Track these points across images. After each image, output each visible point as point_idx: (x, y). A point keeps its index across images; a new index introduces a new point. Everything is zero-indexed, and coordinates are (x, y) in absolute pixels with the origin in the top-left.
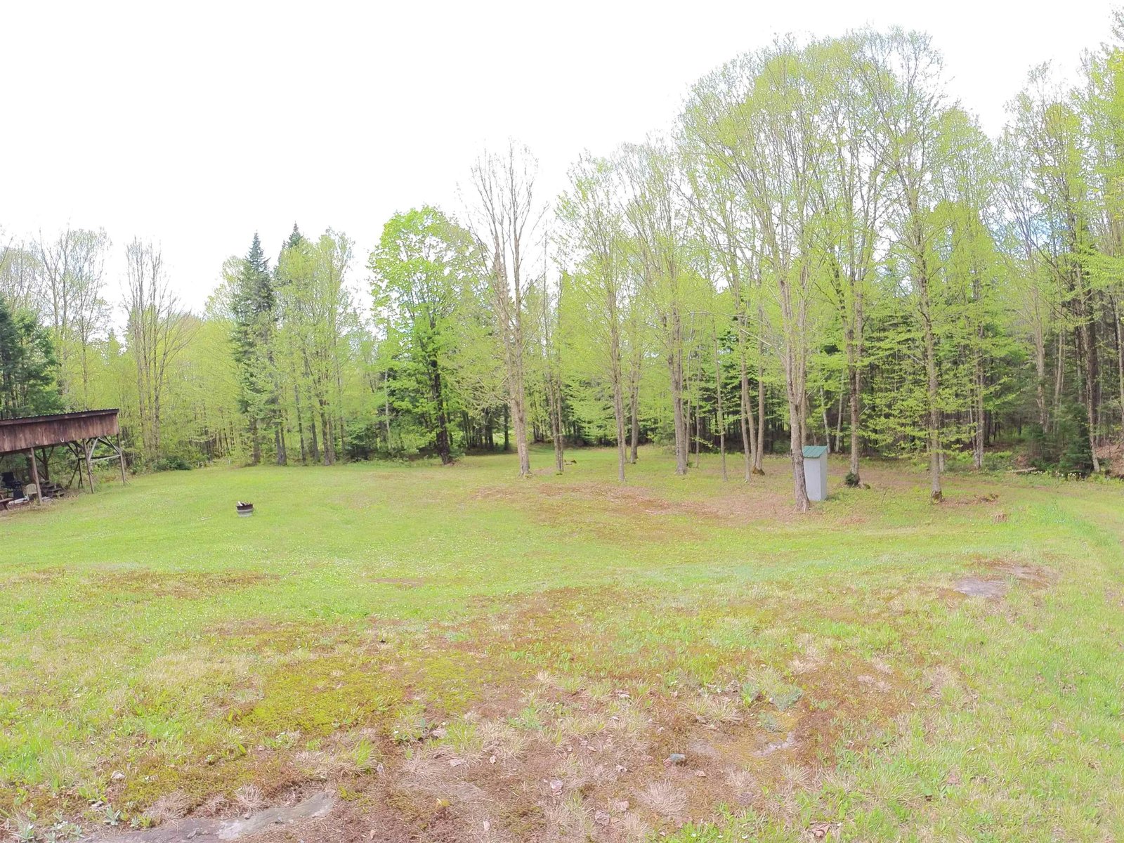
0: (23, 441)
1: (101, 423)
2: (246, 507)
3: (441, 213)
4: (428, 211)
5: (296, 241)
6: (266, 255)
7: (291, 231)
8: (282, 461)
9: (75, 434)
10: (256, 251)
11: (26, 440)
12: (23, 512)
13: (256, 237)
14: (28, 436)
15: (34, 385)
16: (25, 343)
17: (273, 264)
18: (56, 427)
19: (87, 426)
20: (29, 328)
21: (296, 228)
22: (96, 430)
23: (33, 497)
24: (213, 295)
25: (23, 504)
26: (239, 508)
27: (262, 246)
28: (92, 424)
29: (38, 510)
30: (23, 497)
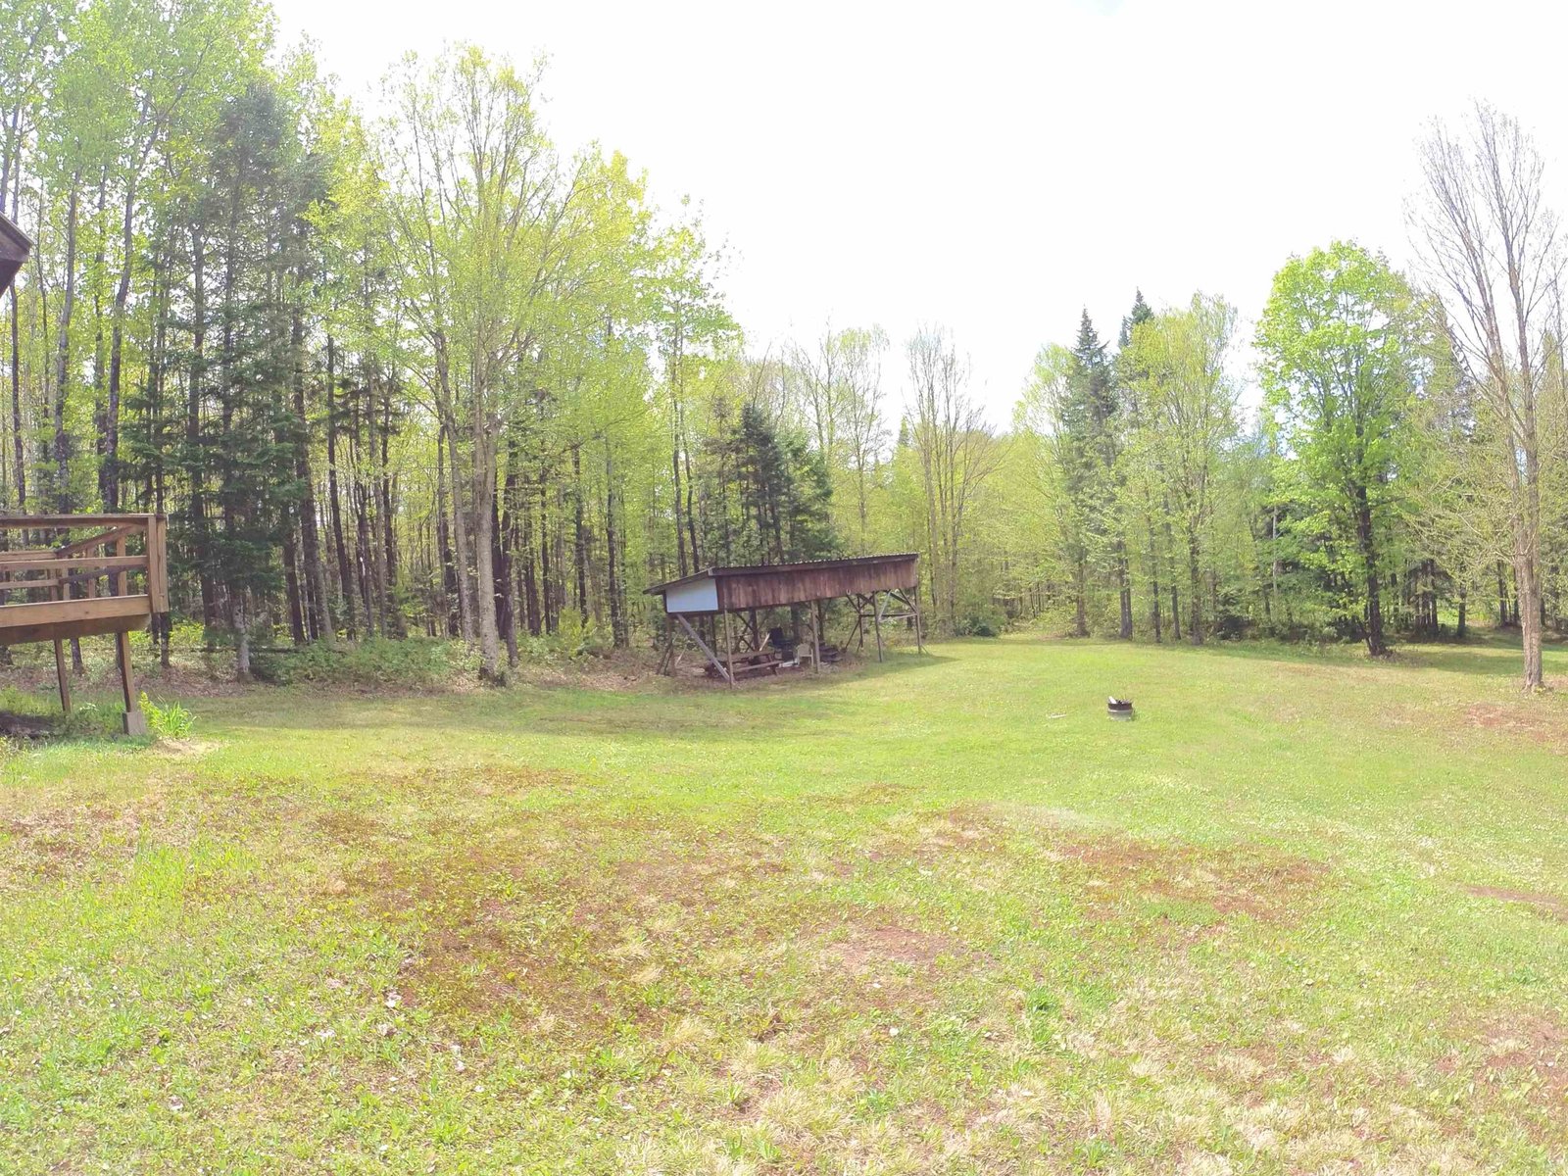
0: (802, 593)
1: (895, 572)
2: (1122, 707)
3: (1363, 250)
4: (1340, 251)
5: (1142, 314)
6: (1101, 340)
7: (1133, 302)
8: (1126, 632)
9: (864, 586)
10: (1088, 336)
11: (805, 590)
12: (798, 681)
13: (1085, 316)
14: (808, 585)
15: (802, 522)
16: (791, 469)
17: (1113, 349)
18: (841, 576)
19: (878, 575)
20: (796, 453)
21: (1139, 297)
22: (889, 580)
23: (805, 661)
24: (1023, 400)
25: (793, 668)
26: (1112, 706)
27: (1093, 326)
28: (885, 574)
29: (817, 679)
30: (793, 658)
